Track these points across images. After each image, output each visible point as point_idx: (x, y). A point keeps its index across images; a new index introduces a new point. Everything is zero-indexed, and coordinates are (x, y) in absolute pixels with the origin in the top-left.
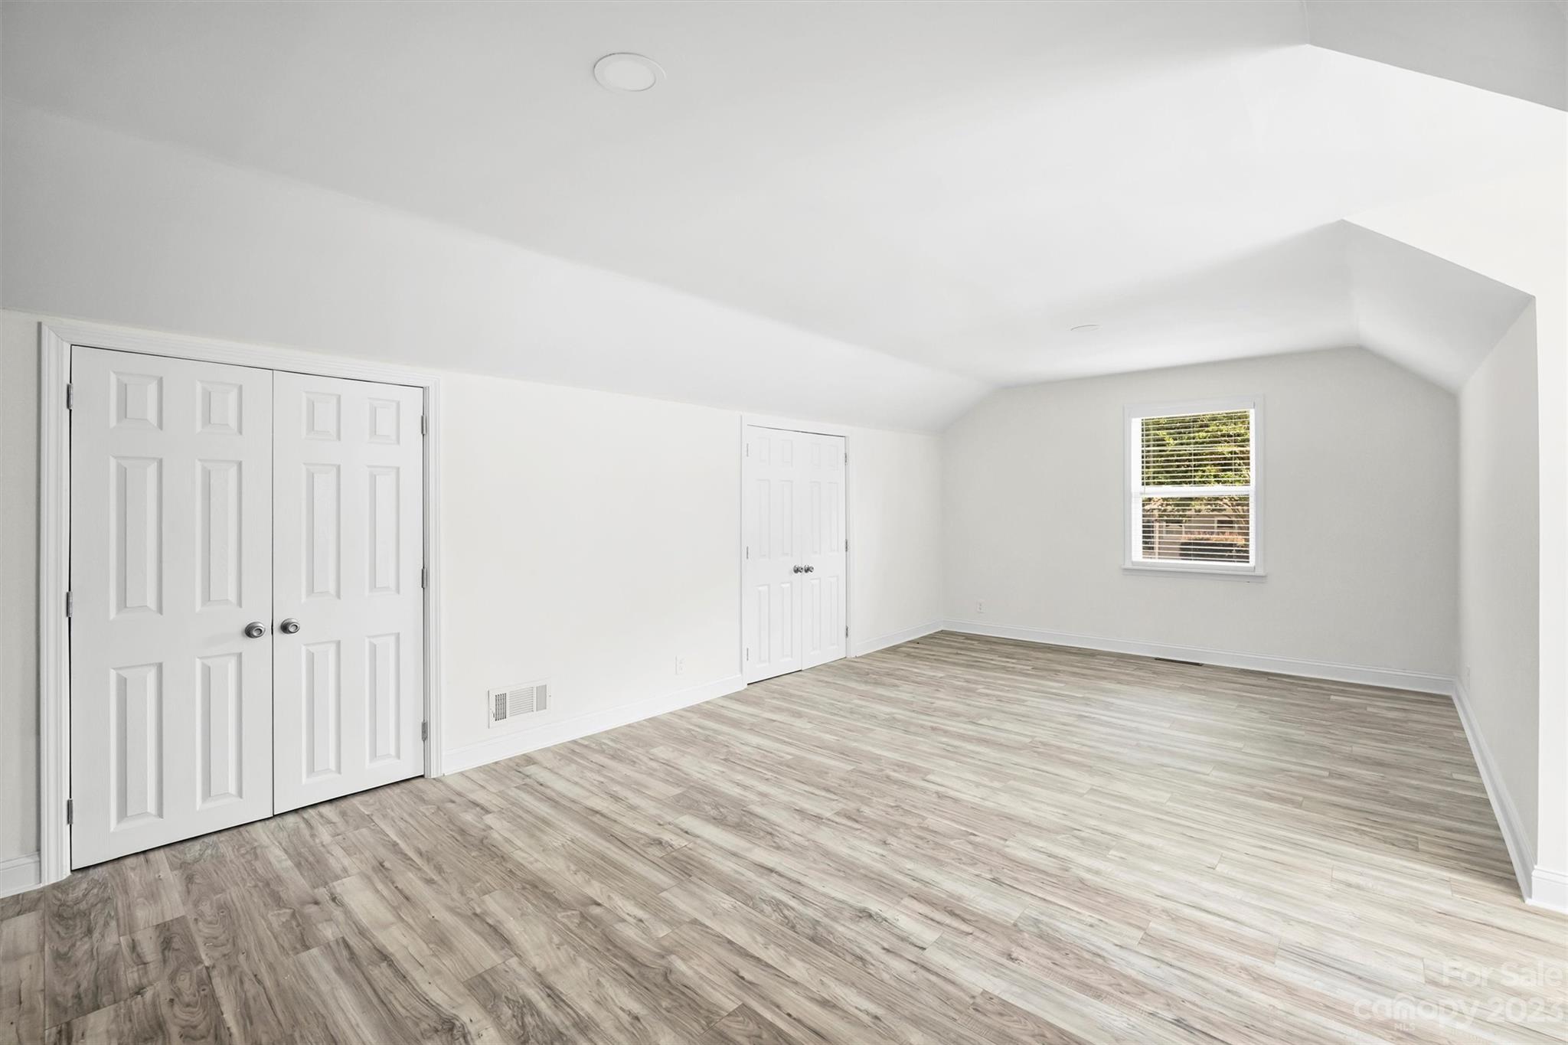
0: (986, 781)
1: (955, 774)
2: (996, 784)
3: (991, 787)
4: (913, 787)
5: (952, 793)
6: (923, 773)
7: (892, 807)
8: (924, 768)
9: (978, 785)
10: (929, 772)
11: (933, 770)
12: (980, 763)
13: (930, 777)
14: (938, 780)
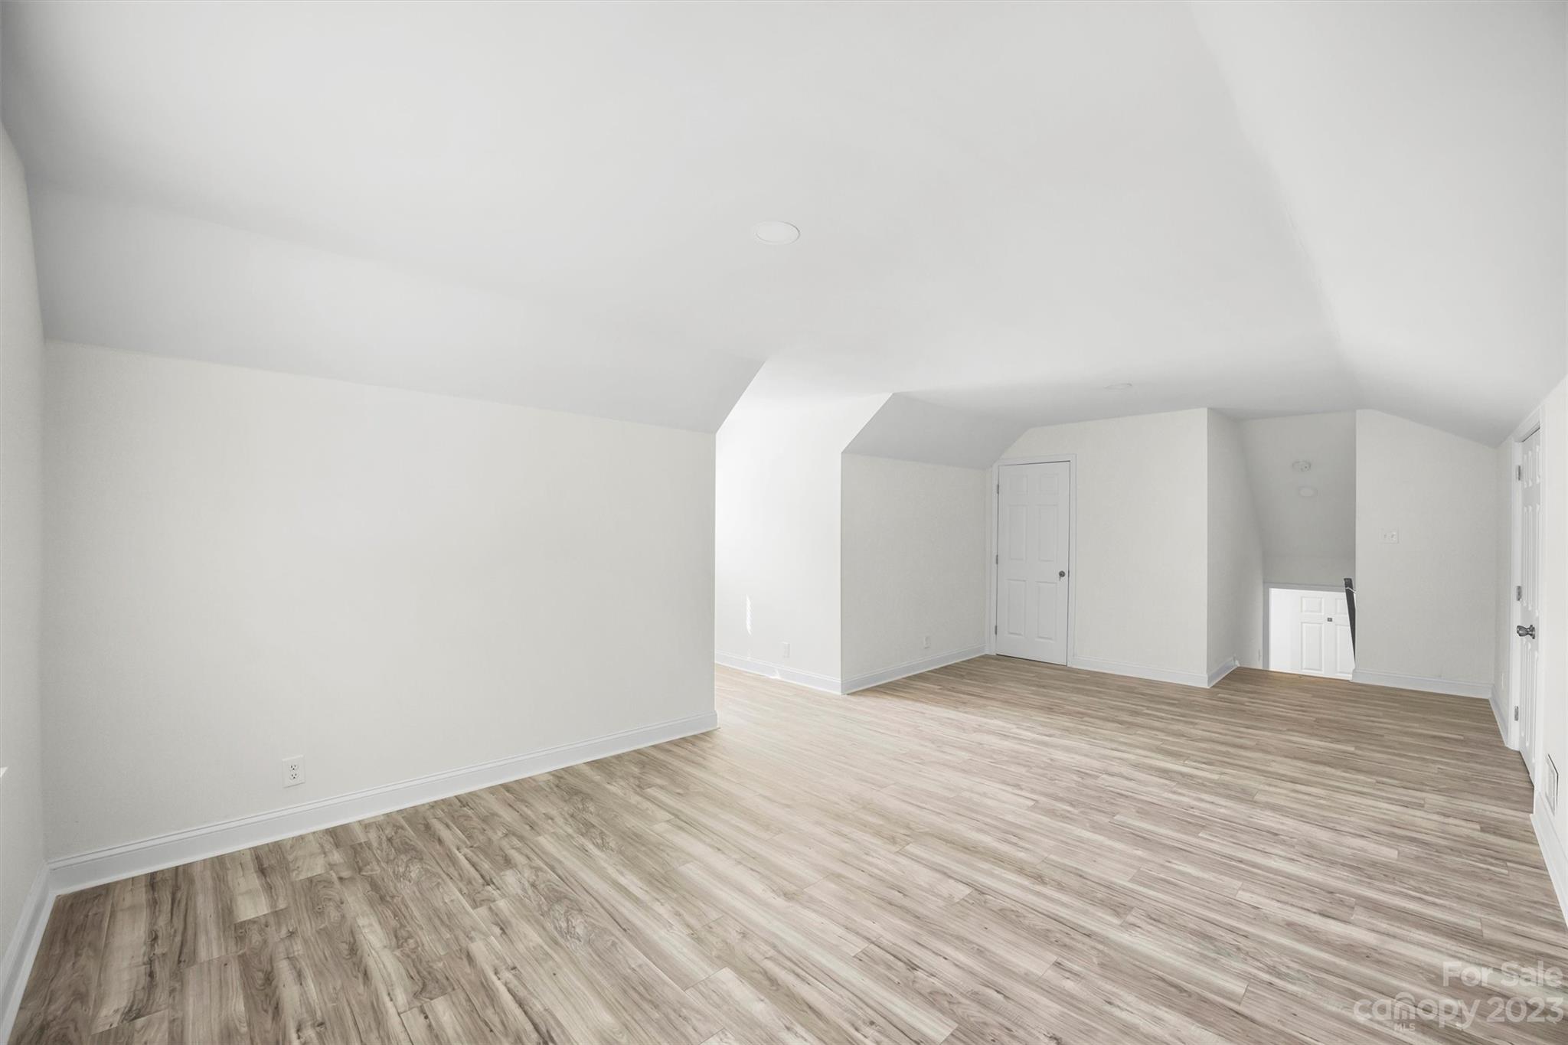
0: (976, 798)
1: (1007, 806)
2: (967, 794)
3: (972, 792)
4: (1046, 795)
5: (1009, 789)
6: (1036, 807)
7: (1056, 780)
8: (1040, 814)
9: (985, 795)
10: (1033, 809)
11: (1026, 810)
12: (979, 817)
13: (1031, 803)
14: (1021, 800)
